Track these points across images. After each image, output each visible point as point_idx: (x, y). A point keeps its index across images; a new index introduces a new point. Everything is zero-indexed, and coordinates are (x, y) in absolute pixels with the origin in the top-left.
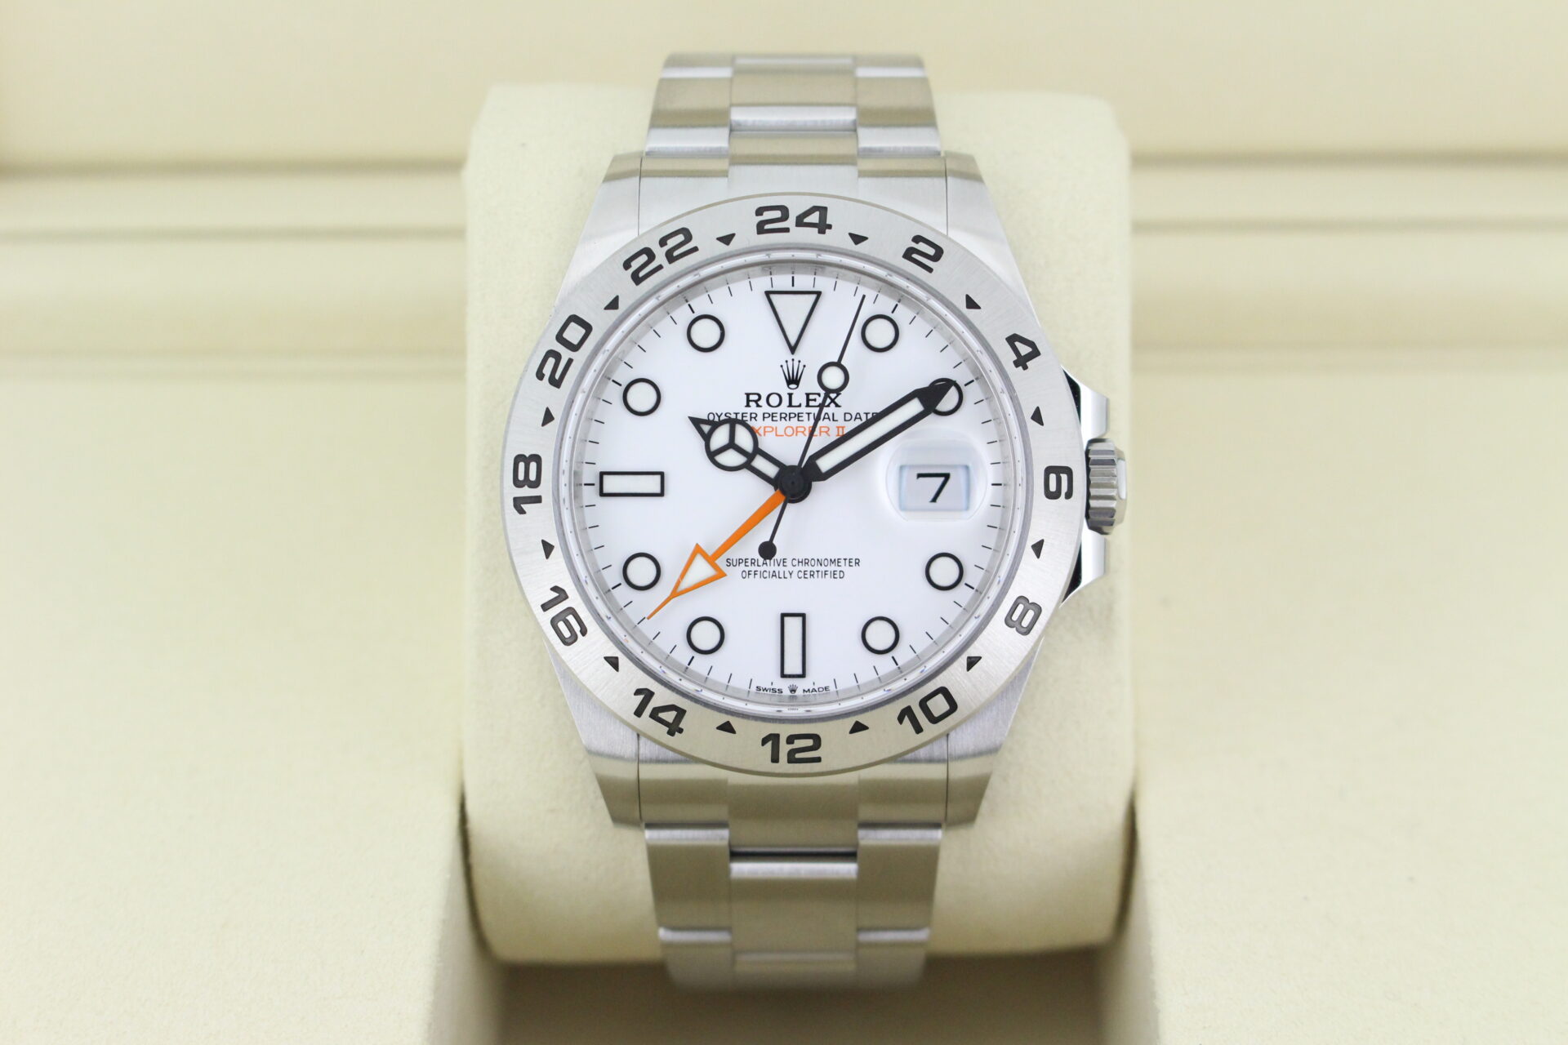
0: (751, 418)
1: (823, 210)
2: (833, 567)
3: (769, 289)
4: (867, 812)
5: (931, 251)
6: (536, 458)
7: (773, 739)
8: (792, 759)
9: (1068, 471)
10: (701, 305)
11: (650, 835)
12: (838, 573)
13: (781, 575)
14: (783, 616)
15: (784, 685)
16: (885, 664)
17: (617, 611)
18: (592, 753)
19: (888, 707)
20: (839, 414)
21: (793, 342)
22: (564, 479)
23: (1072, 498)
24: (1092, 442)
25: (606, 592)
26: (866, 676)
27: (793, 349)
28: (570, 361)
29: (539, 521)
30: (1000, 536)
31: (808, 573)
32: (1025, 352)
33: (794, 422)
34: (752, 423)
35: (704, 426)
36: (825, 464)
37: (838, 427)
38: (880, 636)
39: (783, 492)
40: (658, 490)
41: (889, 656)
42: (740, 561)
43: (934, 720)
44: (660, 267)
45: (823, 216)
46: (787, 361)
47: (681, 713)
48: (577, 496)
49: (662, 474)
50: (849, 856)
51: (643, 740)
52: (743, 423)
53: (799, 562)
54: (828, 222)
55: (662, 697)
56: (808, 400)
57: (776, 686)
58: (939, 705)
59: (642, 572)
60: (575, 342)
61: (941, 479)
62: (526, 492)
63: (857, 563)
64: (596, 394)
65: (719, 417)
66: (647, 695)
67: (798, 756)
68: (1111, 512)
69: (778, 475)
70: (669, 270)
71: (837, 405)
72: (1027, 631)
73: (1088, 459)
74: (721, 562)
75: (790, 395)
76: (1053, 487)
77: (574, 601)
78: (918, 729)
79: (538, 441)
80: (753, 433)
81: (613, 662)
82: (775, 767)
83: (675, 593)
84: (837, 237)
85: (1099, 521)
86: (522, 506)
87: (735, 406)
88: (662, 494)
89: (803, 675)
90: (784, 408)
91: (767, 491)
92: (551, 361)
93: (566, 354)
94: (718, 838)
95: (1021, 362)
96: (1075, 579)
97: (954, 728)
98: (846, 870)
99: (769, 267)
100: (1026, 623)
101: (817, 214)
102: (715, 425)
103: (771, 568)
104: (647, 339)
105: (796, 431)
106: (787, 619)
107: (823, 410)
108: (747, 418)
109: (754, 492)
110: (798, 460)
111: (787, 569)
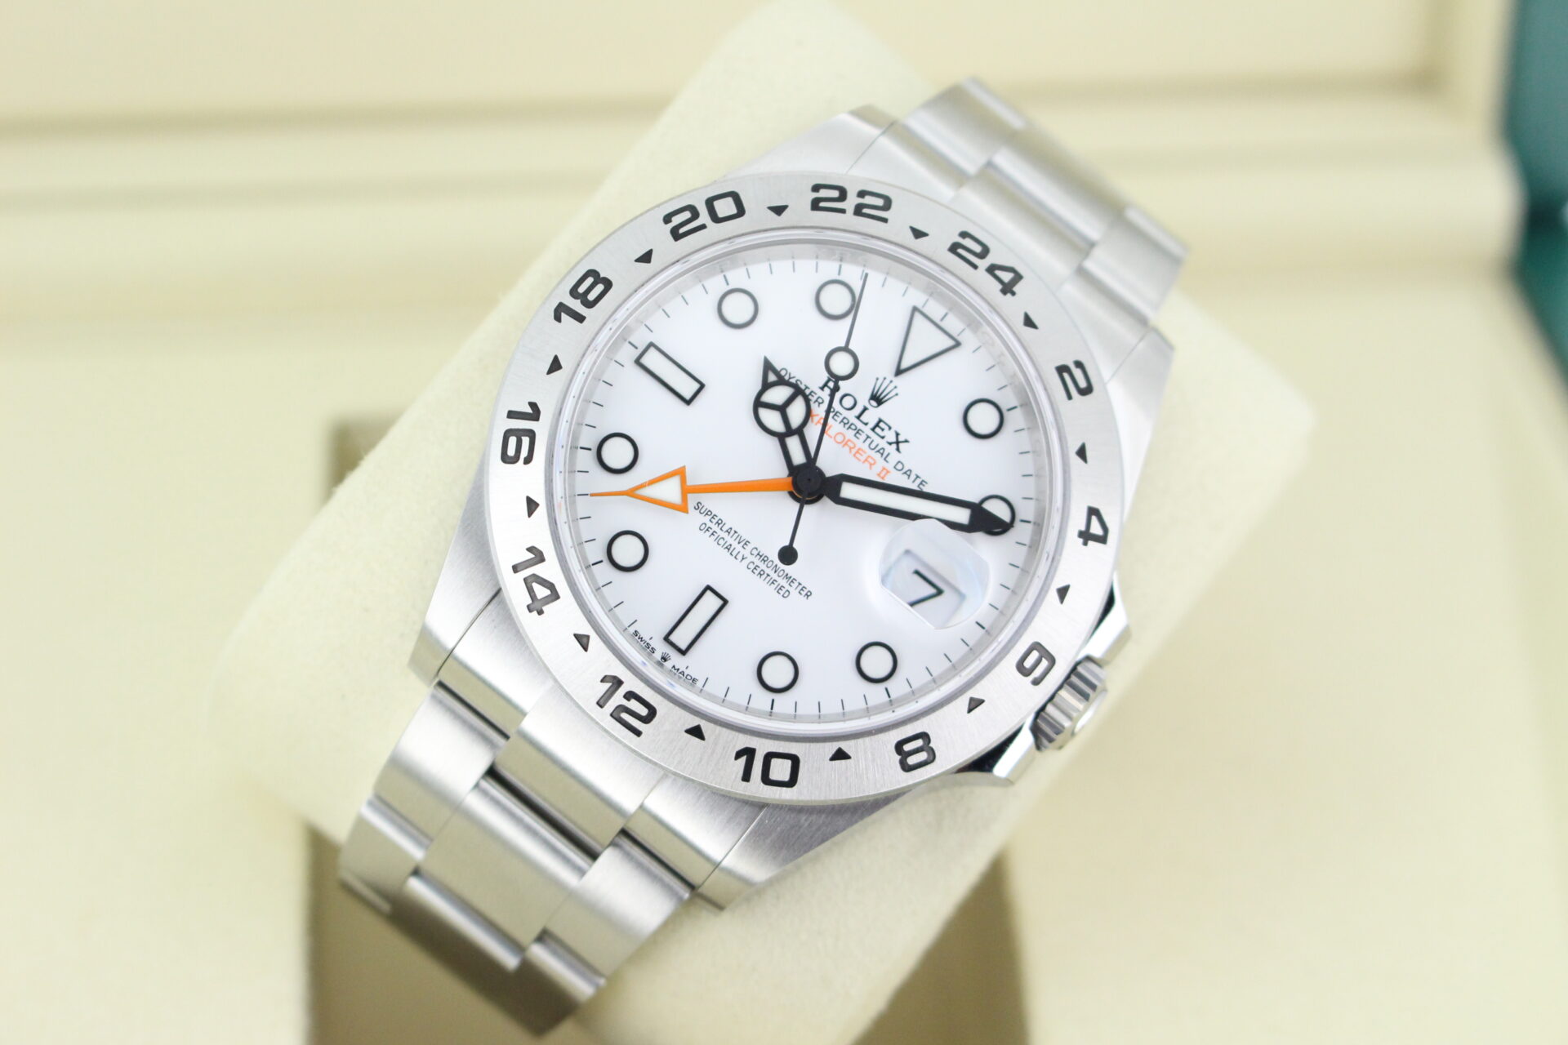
0: (816, 401)
1: (1018, 277)
2: (784, 582)
3: (919, 306)
5: (1083, 384)
6: (608, 284)
7: (615, 683)
8: (615, 716)
9: (1052, 661)
10: (851, 273)
12: (784, 590)
13: (734, 553)
14: (709, 588)
15: (661, 648)
16: (763, 699)
17: (571, 466)
19: (738, 734)
20: (895, 457)
21: (904, 365)
22: (618, 321)
23: (1037, 687)
24: (1089, 659)
25: (573, 445)
26: (740, 696)
27: (899, 372)
28: (703, 227)
29: (566, 337)
30: (949, 669)
31: (759, 570)
32: (1095, 531)
33: (850, 434)
34: (814, 406)
35: (772, 376)
36: (849, 491)
37: (884, 469)
38: (778, 672)
39: (795, 484)
40: (688, 396)
41: (771, 696)
42: (708, 513)
43: (766, 779)
44: (843, 211)
45: (1015, 281)
46: (885, 379)
48: (614, 347)
49: (702, 386)
50: (590, 856)
51: (500, 597)
52: (807, 399)
53: (758, 554)
54: (1015, 289)
55: (549, 570)
56: (877, 425)
57: (653, 644)
58: (781, 770)
59: (618, 453)
60: (721, 215)
61: (932, 591)
62: (576, 305)
63: (807, 596)
64: (703, 274)
65: (790, 378)
66: (538, 557)
67: (624, 716)
68: (1059, 730)
69: (803, 468)
70: (849, 219)
71: (898, 449)
72: (908, 769)
73: (1075, 668)
74: (692, 499)
75: (865, 409)
76: (1028, 664)
77: (541, 428)
78: (747, 777)
79: (621, 271)
80: (809, 414)
81: (532, 506)
82: (595, 711)
83: (631, 493)
84: (1013, 307)
85: (1044, 730)
86: (563, 314)
87: (811, 379)
88: (688, 402)
89: (683, 652)
90: (851, 416)
91: (780, 471)
93: (704, 217)
95: (1086, 536)
96: (987, 761)
98: (578, 864)
99: (935, 287)
100: (912, 760)
101: (1011, 275)
102: (782, 381)
103: (730, 540)
104: (782, 266)
105: (845, 443)
106: (709, 593)
107: (883, 444)
108: (813, 399)
109: (768, 462)
110: (829, 472)
111: (743, 552)
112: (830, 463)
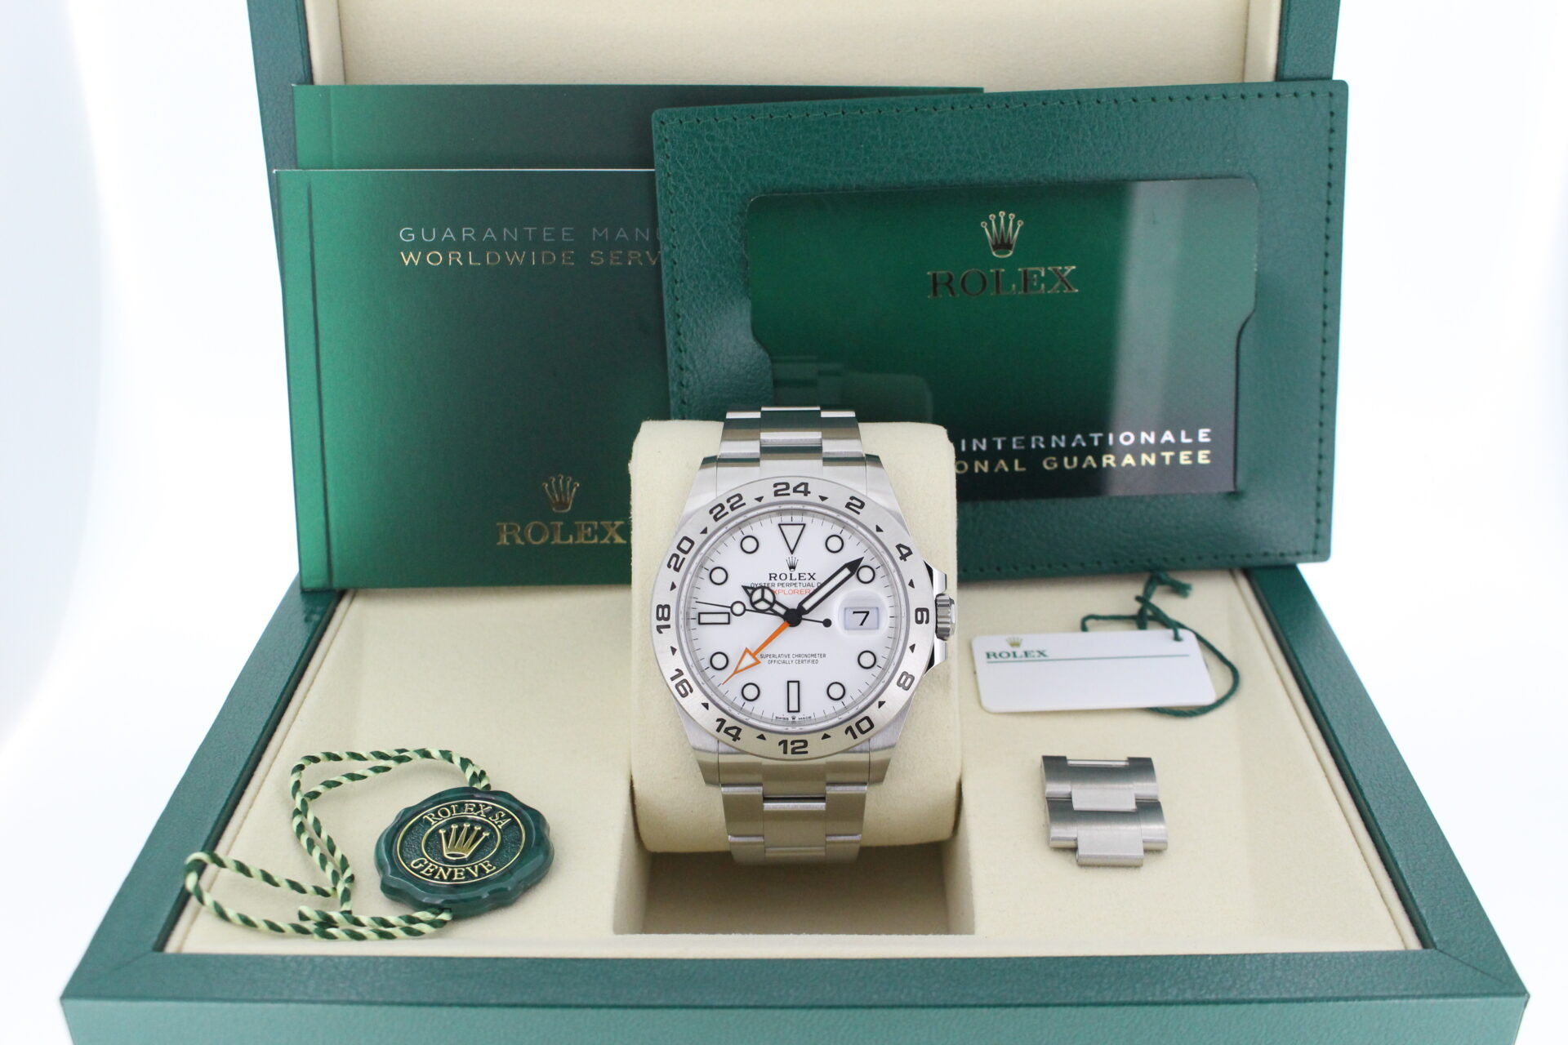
0: (772, 586)
1: (806, 485)
2: (813, 658)
3: (780, 523)
4: (830, 777)
5: (859, 504)
6: (668, 606)
7: (784, 742)
8: (793, 752)
9: (927, 610)
10: (747, 531)
11: (723, 789)
12: (815, 661)
13: (788, 663)
14: (789, 682)
15: (790, 716)
16: (838, 705)
17: (707, 680)
18: (695, 749)
19: (840, 726)
20: (815, 583)
21: (792, 548)
22: (681, 616)
23: (929, 624)
24: (938, 596)
25: (702, 672)
26: (830, 711)
27: (792, 552)
28: (684, 559)
29: (669, 638)
30: (894, 642)
31: (801, 661)
32: (905, 553)
33: (793, 587)
34: (772, 588)
35: (749, 590)
36: (807, 606)
38: (836, 691)
39: (789, 622)
40: (727, 621)
41: (840, 701)
42: (767, 656)
43: (863, 732)
44: (727, 513)
45: (806, 488)
46: (789, 558)
47: (739, 730)
48: (687, 624)
49: (729, 614)
50: (822, 799)
51: (720, 743)
52: (768, 588)
53: (796, 656)
54: (809, 490)
55: (730, 722)
56: (800, 577)
57: (786, 716)
58: (865, 725)
59: (719, 661)
60: (686, 549)
61: (865, 614)
62: (663, 623)
63: (824, 656)
64: (697, 575)
65: (756, 585)
66: (723, 721)
67: (797, 750)
68: (948, 630)
69: (786, 613)
70: (732, 514)
71: (814, 579)
72: (907, 689)
73: (936, 604)
74: (758, 656)
75: (791, 574)
76: (919, 618)
77: (686, 676)
78: (855, 737)
79: (669, 598)
80: (773, 593)
81: (706, 706)
82: (786, 756)
83: (736, 672)
84: (813, 497)
85: (942, 634)
86: (661, 630)
87: (764, 580)
88: (728, 624)
89: (799, 711)
90: (788, 581)
91: (779, 621)
92: (675, 559)
93: (682, 555)
94: (757, 791)
95: (903, 557)
96: (931, 662)
97: (872, 736)
98: (821, 806)
99: (780, 512)
100: (907, 684)
101: (803, 486)
102: (754, 589)
103: (782, 659)
104: (722, 548)
105: (794, 592)
106: (790, 684)
107: (807, 581)
108: (770, 586)
109: (774, 622)
110: (795, 606)
111: (790, 659)
112: (793, 604)
